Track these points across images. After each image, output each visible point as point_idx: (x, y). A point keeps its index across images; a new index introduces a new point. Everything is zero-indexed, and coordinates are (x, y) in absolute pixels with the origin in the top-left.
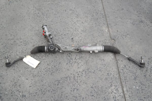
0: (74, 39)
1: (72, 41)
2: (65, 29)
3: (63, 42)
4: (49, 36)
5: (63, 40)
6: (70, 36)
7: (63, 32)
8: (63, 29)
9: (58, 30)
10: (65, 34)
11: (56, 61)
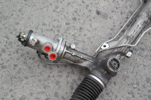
0: (101, 10)
1: (105, 16)
2: (57, 7)
3: (94, 37)
4: (67, 49)
5: (85, 32)
6: (86, 11)
7: (63, 17)
8: (54, 11)
9: (47, 23)
10: (71, 17)
11: (138, 84)
